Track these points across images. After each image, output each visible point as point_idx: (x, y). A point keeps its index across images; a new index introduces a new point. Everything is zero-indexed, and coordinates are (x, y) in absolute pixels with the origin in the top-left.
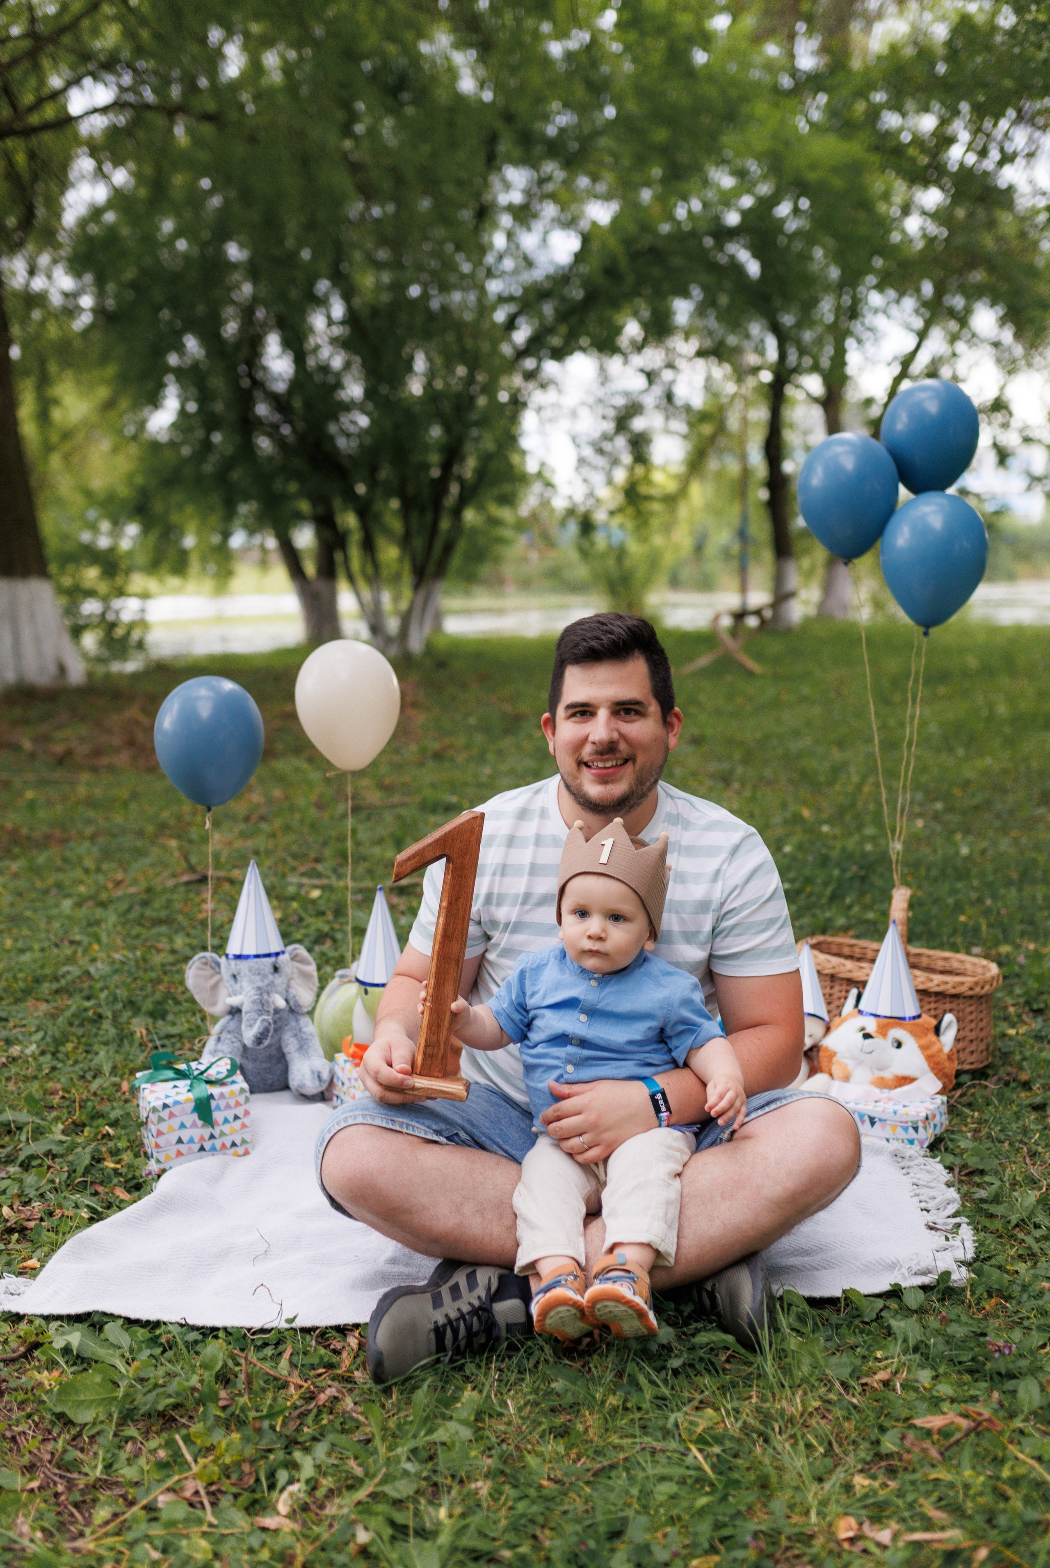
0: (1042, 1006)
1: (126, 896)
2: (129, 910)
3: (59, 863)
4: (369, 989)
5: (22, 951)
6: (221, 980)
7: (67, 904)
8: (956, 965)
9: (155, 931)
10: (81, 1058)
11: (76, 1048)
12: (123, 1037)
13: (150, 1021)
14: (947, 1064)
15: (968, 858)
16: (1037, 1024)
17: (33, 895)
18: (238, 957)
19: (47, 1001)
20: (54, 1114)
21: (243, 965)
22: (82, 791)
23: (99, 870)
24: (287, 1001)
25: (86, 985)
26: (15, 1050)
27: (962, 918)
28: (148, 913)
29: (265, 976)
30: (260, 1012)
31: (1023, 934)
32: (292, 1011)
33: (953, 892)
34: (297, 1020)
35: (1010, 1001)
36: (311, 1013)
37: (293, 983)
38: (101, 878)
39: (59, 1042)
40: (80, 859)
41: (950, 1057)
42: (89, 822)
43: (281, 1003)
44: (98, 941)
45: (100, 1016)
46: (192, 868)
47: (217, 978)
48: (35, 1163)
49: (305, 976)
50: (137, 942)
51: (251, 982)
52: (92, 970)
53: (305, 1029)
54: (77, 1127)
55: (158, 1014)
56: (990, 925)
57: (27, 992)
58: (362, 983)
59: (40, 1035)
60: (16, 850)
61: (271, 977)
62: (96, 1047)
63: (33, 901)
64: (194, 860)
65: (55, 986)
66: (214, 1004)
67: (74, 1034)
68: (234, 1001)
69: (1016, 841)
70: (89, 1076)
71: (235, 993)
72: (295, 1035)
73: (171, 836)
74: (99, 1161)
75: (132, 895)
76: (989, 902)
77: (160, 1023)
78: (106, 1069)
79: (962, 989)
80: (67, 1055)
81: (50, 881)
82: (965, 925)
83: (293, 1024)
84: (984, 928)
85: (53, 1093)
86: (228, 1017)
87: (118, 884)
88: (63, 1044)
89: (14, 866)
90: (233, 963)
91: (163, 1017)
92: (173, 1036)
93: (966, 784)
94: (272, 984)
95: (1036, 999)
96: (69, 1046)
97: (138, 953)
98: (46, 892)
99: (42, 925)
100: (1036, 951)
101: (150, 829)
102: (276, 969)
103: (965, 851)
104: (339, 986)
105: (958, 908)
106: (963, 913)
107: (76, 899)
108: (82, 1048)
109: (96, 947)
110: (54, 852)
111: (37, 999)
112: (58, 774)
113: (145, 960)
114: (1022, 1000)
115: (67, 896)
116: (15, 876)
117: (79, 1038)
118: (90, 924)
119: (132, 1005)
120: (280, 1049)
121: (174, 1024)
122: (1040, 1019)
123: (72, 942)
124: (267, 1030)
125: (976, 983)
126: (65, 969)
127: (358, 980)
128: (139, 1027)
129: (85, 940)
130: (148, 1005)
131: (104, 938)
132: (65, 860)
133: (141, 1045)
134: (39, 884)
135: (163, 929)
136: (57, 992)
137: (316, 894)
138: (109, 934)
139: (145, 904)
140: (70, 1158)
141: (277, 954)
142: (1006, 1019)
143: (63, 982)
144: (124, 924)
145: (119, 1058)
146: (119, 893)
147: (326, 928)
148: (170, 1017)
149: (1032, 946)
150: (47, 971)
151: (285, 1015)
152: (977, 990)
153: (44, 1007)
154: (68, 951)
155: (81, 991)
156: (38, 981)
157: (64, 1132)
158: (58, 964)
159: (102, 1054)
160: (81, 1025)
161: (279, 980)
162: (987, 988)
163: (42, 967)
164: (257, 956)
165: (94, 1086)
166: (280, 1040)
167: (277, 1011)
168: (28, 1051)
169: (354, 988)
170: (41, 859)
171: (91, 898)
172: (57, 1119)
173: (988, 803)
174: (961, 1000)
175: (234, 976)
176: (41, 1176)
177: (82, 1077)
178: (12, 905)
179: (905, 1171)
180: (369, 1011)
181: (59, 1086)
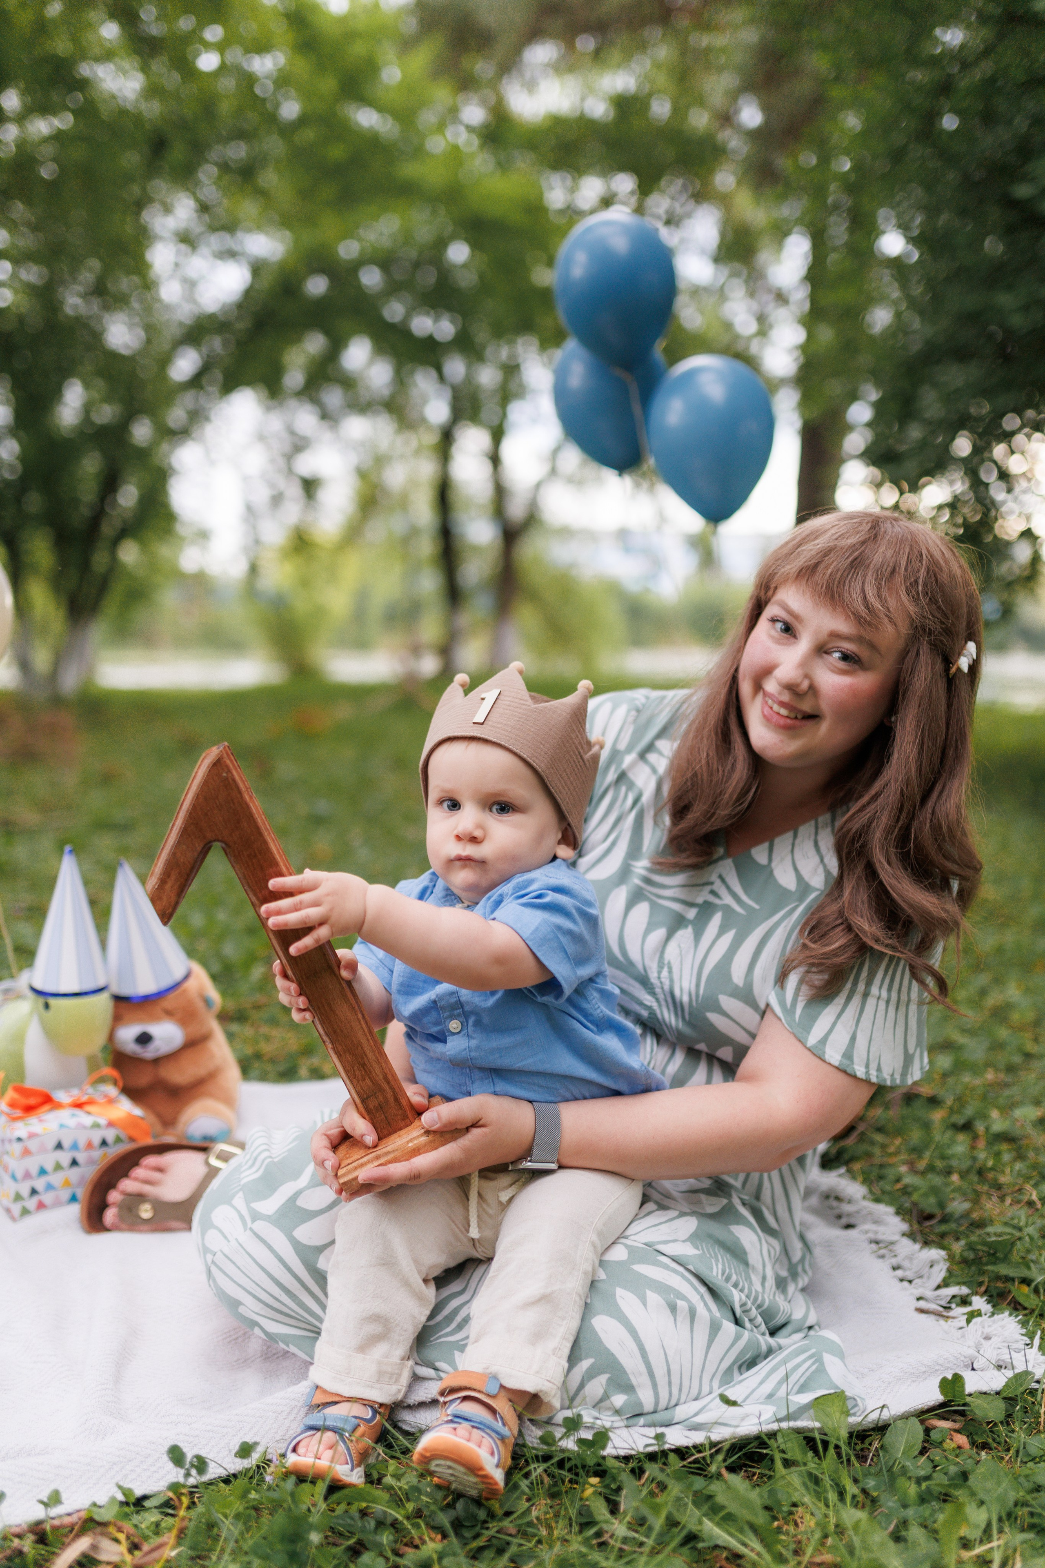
4: (52, 1001)
58: (38, 993)
127: (33, 992)
169: (30, 1004)
179: (844, 1221)
180: (50, 1033)
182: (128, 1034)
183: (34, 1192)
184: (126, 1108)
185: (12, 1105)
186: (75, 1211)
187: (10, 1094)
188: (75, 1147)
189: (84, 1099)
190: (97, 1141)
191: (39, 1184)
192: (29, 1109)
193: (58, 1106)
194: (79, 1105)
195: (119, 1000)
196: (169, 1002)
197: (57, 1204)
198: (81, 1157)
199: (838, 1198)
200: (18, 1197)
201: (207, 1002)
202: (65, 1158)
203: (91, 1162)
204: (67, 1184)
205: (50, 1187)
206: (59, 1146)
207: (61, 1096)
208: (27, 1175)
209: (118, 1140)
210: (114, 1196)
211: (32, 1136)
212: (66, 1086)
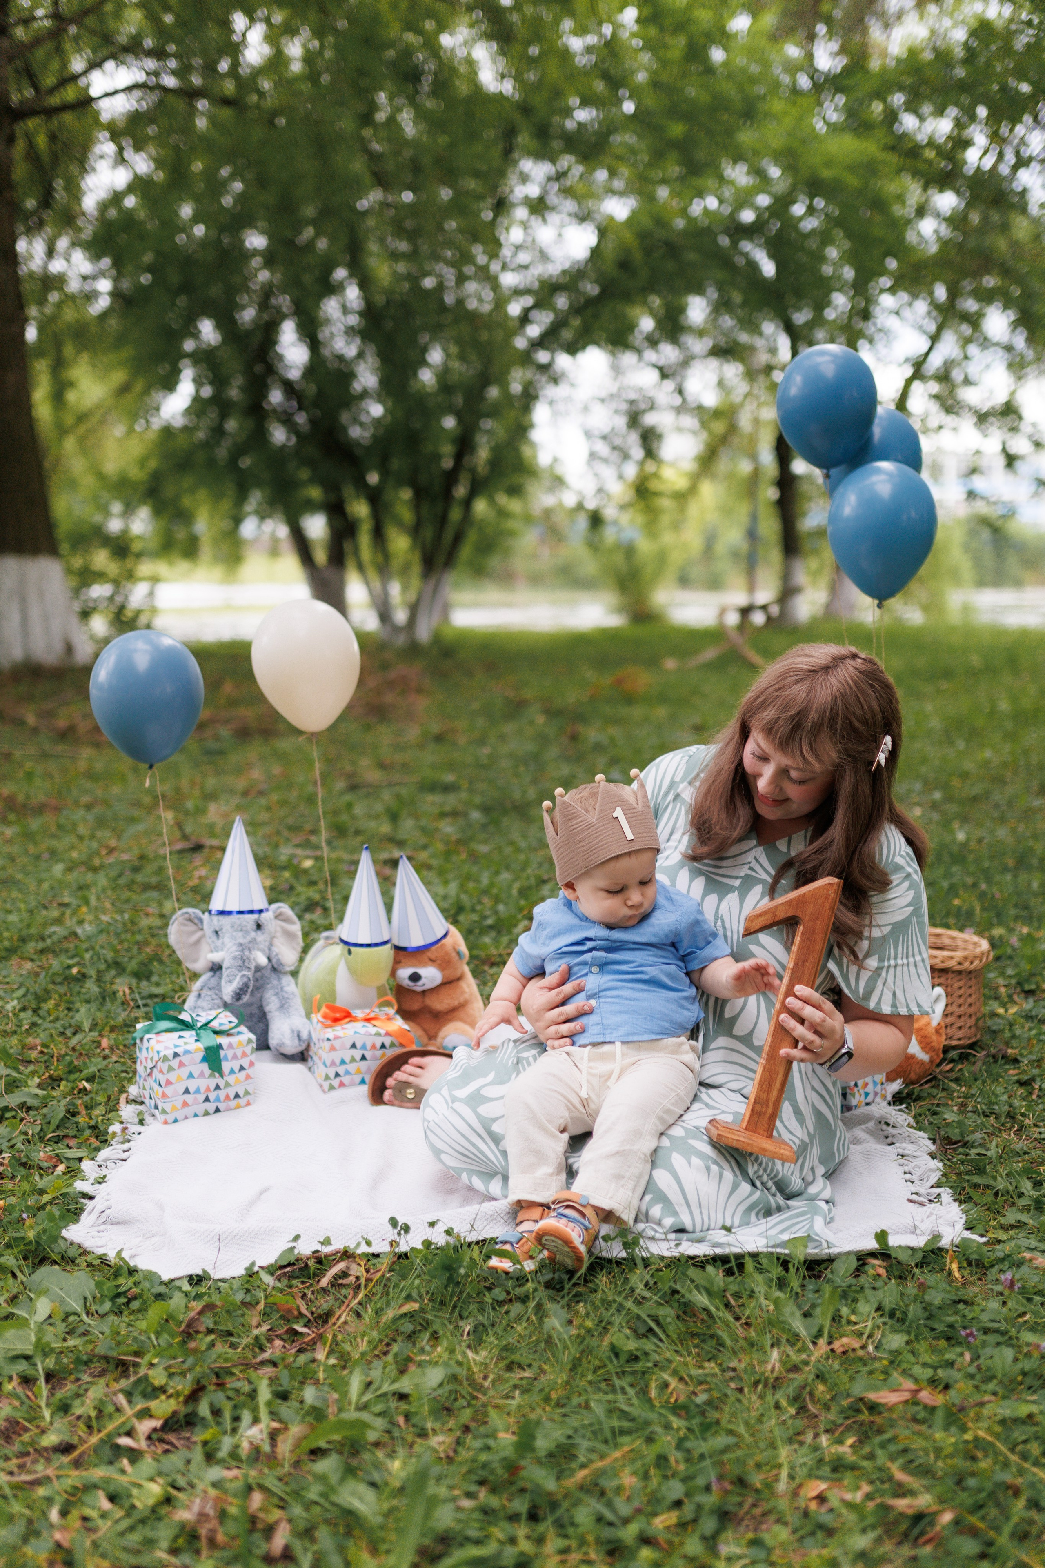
0: (1033, 987)
1: (118, 862)
2: (120, 875)
3: (54, 829)
4: (353, 949)
6: (203, 936)
7: (58, 869)
8: (947, 941)
9: (145, 896)
10: (62, 1015)
11: (57, 1005)
12: (106, 996)
13: (134, 982)
14: (934, 1038)
15: (965, 845)
16: (1028, 1004)
17: (25, 860)
18: (222, 913)
19: (32, 960)
20: (31, 1068)
21: (225, 920)
22: (82, 765)
23: (92, 837)
24: (269, 959)
25: (71, 945)
27: (956, 902)
28: (139, 878)
29: (247, 933)
30: (240, 968)
31: (1017, 918)
32: (274, 969)
33: (947, 875)
34: (279, 979)
35: (1001, 981)
36: (295, 974)
37: (276, 942)
38: (95, 845)
39: (41, 998)
40: (75, 825)
41: (937, 1031)
42: (87, 792)
43: (263, 960)
44: (87, 902)
45: (84, 975)
46: (185, 837)
47: (199, 934)
48: (8, 1115)
49: (289, 935)
50: (126, 906)
51: (233, 938)
52: (79, 931)
53: (287, 988)
54: (55, 1081)
55: (142, 974)
56: (983, 909)
57: (11, 951)
58: (346, 943)
59: (22, 991)
60: (12, 817)
61: (253, 934)
62: (78, 1005)
63: (25, 865)
64: (188, 829)
65: (41, 945)
66: (195, 961)
67: (56, 992)
68: (216, 957)
69: (1014, 830)
70: (69, 1033)
71: (216, 949)
72: (277, 994)
73: (168, 809)
74: (74, 1114)
75: (124, 862)
76: (983, 886)
77: (144, 983)
78: (86, 1026)
79: (952, 964)
80: (48, 1012)
81: (43, 847)
82: (959, 908)
83: (275, 982)
84: (978, 910)
85: (32, 1048)
86: (210, 974)
87: (111, 851)
88: (44, 1001)
89: (9, 832)
90: (215, 919)
91: (148, 978)
92: (156, 996)
93: (965, 776)
94: (253, 941)
95: (1028, 980)
96: (51, 1003)
97: (126, 916)
98: (38, 857)
99: (32, 886)
100: (1029, 935)
101: (147, 800)
102: (259, 926)
103: (961, 836)
104: (325, 947)
105: (953, 890)
106: (957, 896)
107: (67, 864)
108: (63, 1006)
109: (84, 909)
110: (48, 819)
111: (22, 958)
112: (60, 748)
113: (133, 923)
114: (1013, 981)
115: (59, 861)
116: (9, 841)
117: (60, 996)
118: (80, 888)
119: (118, 966)
120: (261, 1008)
121: (158, 985)
122: (1031, 1001)
123: (61, 905)
124: (246, 985)
125: (966, 958)
126: (53, 929)
127: (342, 941)
128: (122, 986)
129: (74, 902)
130: (133, 965)
131: (93, 901)
132: (59, 827)
133: (123, 1003)
134: (32, 849)
135: (154, 894)
136: (42, 951)
137: (308, 864)
138: (98, 898)
139: (136, 869)
140: (45, 1110)
141: (260, 911)
142: (997, 998)
143: (49, 942)
144: (114, 889)
145: (99, 1015)
146: (111, 860)
147: (317, 897)
148: (155, 978)
149: (1025, 930)
150: (33, 931)
151: (267, 973)
152: (966, 965)
153: (29, 965)
154: (55, 913)
155: (67, 951)
156: (23, 940)
157: (39, 1086)
158: (45, 925)
159: (83, 1010)
160: (64, 983)
161: (261, 937)
162: (976, 963)
163: (29, 926)
164: (240, 912)
165: (73, 1042)
166: (261, 999)
167: (258, 969)
168: (9, 1007)
169: (339, 949)
170: (35, 824)
171: (83, 863)
172: (34, 1073)
173: (987, 794)
174: (950, 975)
175: (217, 932)
176: (14, 1128)
177: (62, 1033)
179: (889, 1140)
180: (352, 971)
181: (38, 1041)
182: (404, 973)
183: (337, 1075)
184: (399, 1023)
185: (325, 1017)
186: (365, 1089)
187: (324, 1009)
188: (364, 1047)
189: (372, 1015)
190: (378, 1045)
191: (341, 1070)
192: (336, 1020)
193: (354, 1019)
194: (368, 1020)
195: (398, 949)
196: (433, 953)
197: (352, 1084)
198: (368, 1055)
199: (888, 1124)
200: (327, 1077)
201: (459, 954)
202: (357, 1054)
203: (374, 1058)
204: (359, 1071)
205: (347, 1073)
206: (354, 1046)
207: (359, 1013)
208: (333, 1064)
209: (392, 1045)
210: (390, 1082)
211: (336, 1038)
212: (361, 1007)
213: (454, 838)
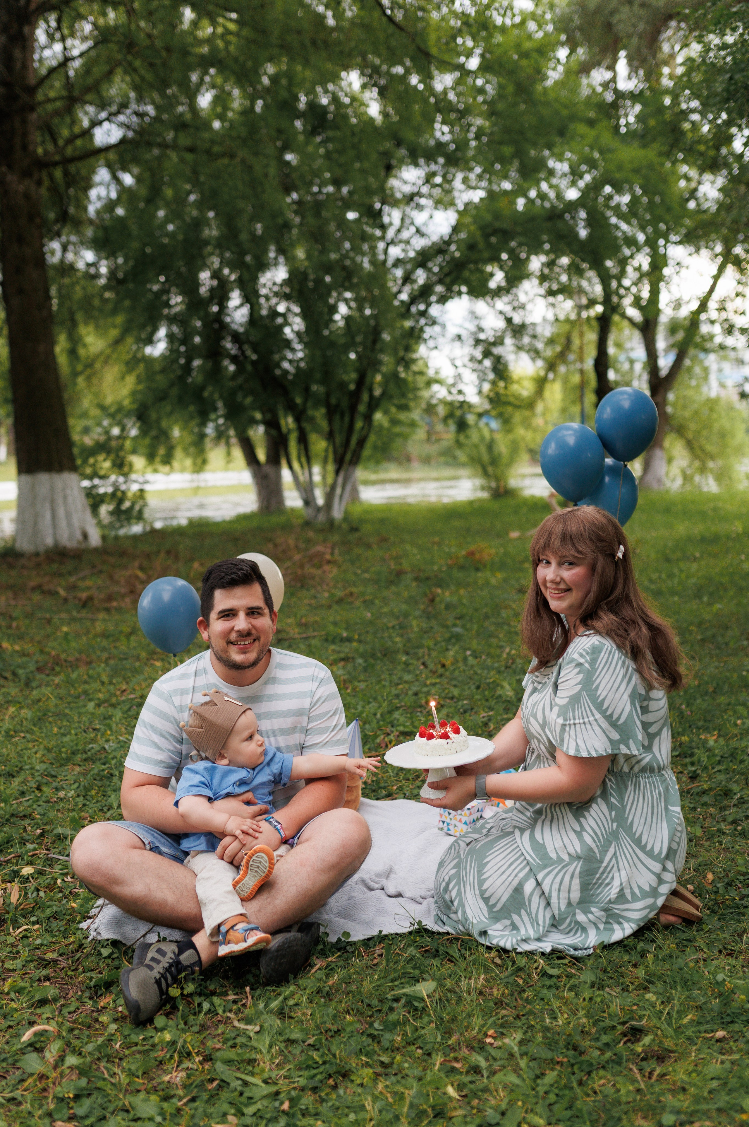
1: (128, 700)
2: (129, 709)
3: (85, 677)
5: (64, 735)
7: (91, 705)
17: (69, 699)
19: (80, 765)
22: (99, 626)
23: (111, 683)
25: (103, 756)
26: (62, 794)
38: (112, 688)
39: (87, 789)
40: (99, 674)
42: (104, 649)
44: (111, 729)
45: (112, 775)
52: (107, 747)
57: (68, 760)
59: (76, 785)
60: (57, 669)
62: (109, 793)
63: (69, 703)
65: (84, 756)
67: (96, 785)
70: (105, 809)
73: (157, 660)
75: (132, 699)
80: (92, 797)
81: (80, 690)
88: (89, 791)
89: (57, 680)
96: (93, 792)
98: (78, 697)
99: (76, 718)
101: (144, 655)
107: (97, 702)
109: (109, 732)
110: (82, 670)
111: (74, 764)
112: (84, 614)
115: (90, 700)
116: (58, 686)
118: (105, 718)
123: (94, 730)
126: (90, 746)
129: (103, 728)
131: (114, 728)
132: (90, 677)
134: (73, 692)
136: (85, 760)
143: (89, 754)
150: (80, 747)
153: (78, 769)
154: (92, 736)
156: (73, 753)
158: (86, 743)
160: (101, 780)
163: (77, 745)
168: (70, 795)
170: (74, 676)
171: (106, 701)
177: (102, 810)
178: (57, 705)
181: (87, 815)
213: (342, 678)
